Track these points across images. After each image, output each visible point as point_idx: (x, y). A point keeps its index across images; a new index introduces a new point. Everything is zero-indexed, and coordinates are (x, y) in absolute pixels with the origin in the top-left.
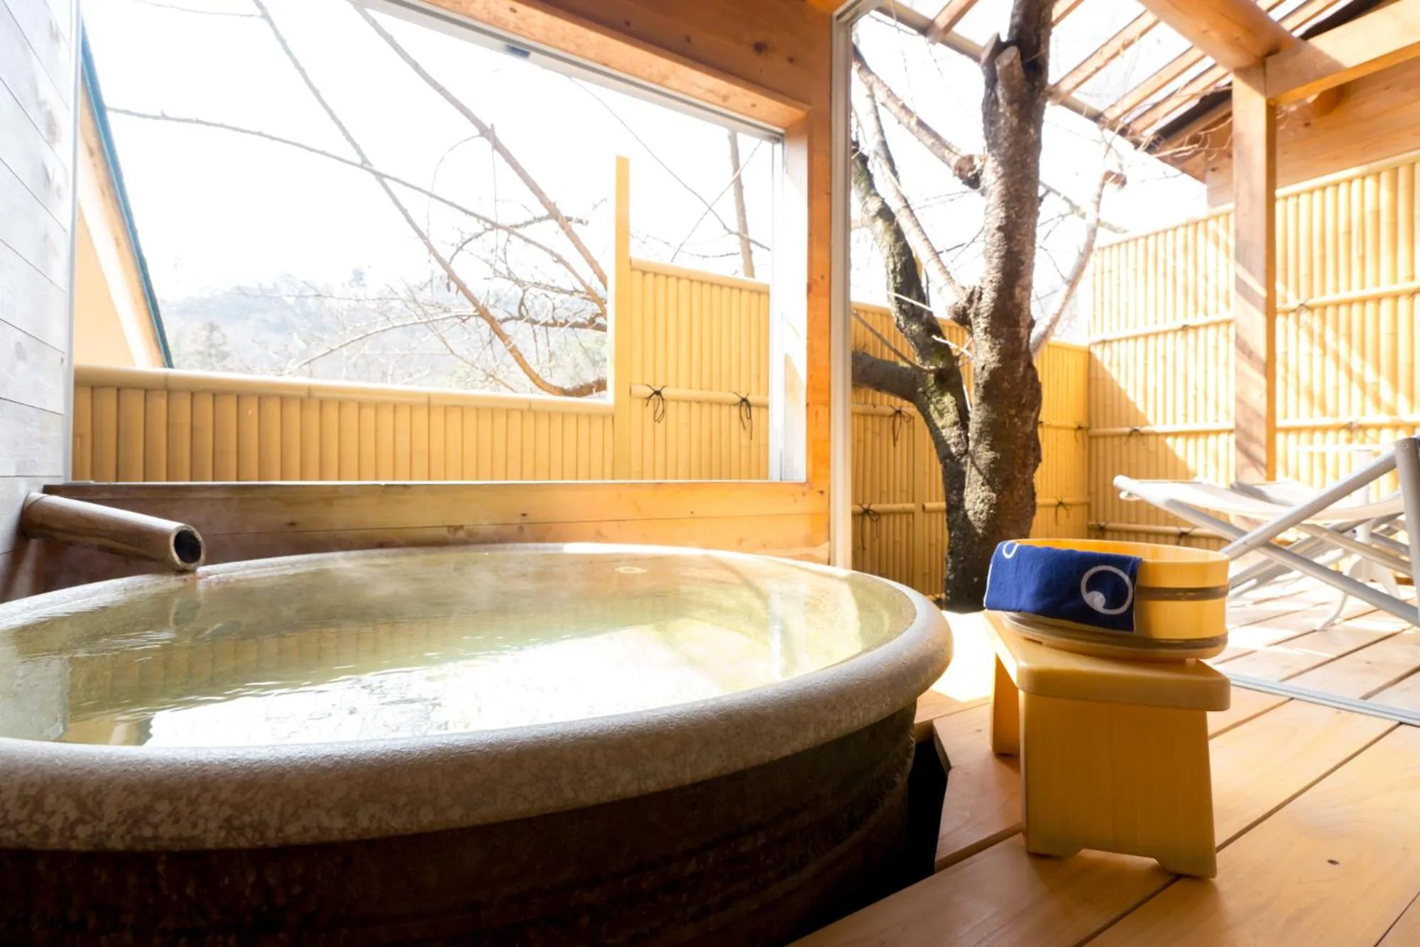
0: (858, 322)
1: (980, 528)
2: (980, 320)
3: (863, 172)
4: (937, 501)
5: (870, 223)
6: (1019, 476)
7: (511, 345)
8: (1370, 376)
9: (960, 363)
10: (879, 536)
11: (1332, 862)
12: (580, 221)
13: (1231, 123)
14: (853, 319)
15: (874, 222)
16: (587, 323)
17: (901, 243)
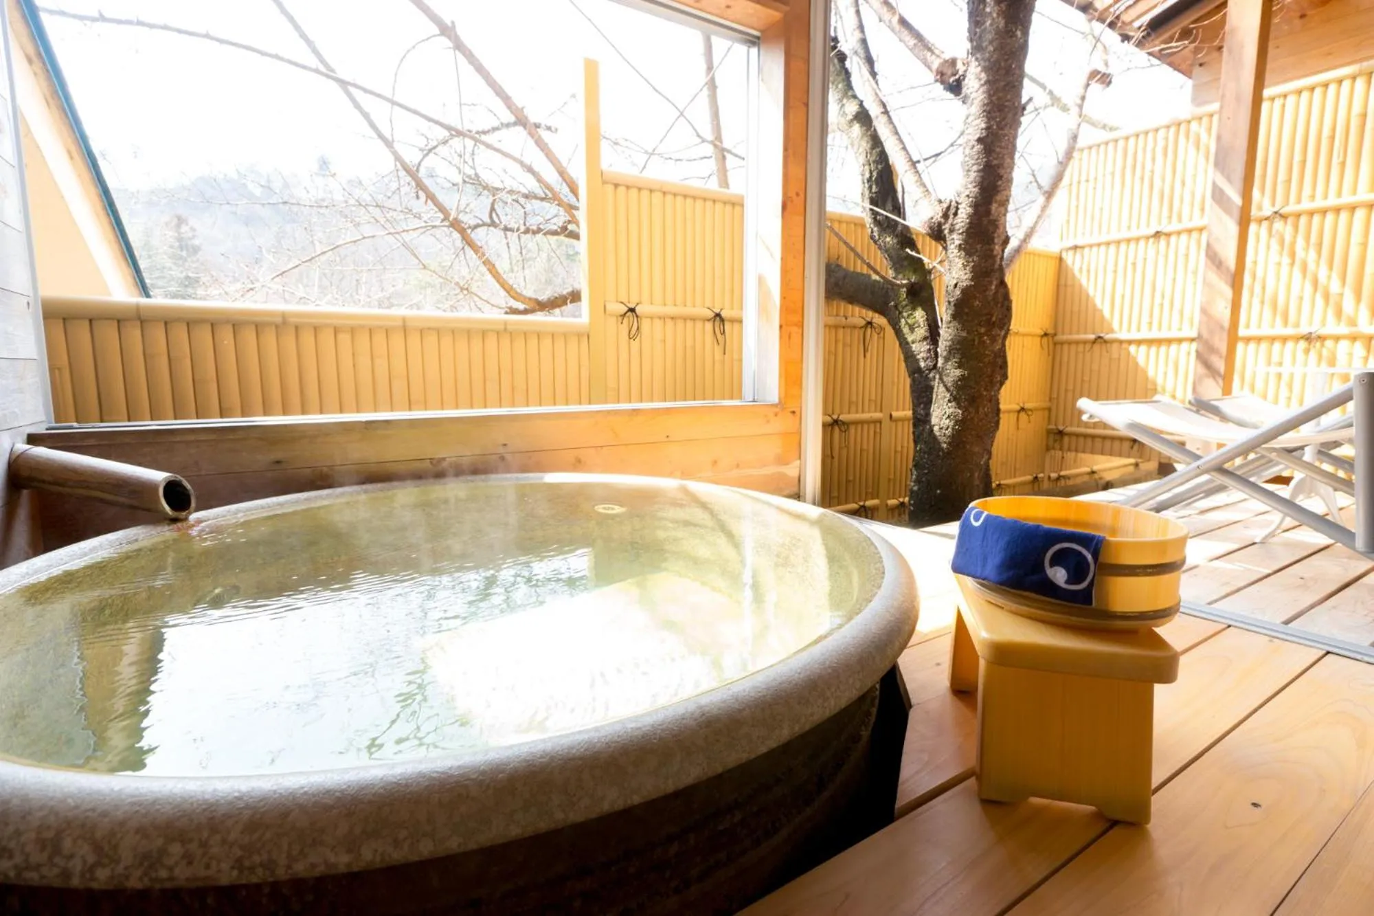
0: (832, 234)
1: (945, 442)
2: (955, 236)
3: (840, 72)
4: (903, 410)
5: (847, 128)
6: (985, 393)
7: (485, 258)
8: (1335, 287)
9: (932, 276)
10: (847, 447)
11: (1255, 805)
12: (549, 128)
13: (1225, 14)
14: (828, 231)
15: (851, 127)
16: (559, 230)
17: (878, 150)
